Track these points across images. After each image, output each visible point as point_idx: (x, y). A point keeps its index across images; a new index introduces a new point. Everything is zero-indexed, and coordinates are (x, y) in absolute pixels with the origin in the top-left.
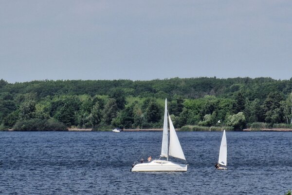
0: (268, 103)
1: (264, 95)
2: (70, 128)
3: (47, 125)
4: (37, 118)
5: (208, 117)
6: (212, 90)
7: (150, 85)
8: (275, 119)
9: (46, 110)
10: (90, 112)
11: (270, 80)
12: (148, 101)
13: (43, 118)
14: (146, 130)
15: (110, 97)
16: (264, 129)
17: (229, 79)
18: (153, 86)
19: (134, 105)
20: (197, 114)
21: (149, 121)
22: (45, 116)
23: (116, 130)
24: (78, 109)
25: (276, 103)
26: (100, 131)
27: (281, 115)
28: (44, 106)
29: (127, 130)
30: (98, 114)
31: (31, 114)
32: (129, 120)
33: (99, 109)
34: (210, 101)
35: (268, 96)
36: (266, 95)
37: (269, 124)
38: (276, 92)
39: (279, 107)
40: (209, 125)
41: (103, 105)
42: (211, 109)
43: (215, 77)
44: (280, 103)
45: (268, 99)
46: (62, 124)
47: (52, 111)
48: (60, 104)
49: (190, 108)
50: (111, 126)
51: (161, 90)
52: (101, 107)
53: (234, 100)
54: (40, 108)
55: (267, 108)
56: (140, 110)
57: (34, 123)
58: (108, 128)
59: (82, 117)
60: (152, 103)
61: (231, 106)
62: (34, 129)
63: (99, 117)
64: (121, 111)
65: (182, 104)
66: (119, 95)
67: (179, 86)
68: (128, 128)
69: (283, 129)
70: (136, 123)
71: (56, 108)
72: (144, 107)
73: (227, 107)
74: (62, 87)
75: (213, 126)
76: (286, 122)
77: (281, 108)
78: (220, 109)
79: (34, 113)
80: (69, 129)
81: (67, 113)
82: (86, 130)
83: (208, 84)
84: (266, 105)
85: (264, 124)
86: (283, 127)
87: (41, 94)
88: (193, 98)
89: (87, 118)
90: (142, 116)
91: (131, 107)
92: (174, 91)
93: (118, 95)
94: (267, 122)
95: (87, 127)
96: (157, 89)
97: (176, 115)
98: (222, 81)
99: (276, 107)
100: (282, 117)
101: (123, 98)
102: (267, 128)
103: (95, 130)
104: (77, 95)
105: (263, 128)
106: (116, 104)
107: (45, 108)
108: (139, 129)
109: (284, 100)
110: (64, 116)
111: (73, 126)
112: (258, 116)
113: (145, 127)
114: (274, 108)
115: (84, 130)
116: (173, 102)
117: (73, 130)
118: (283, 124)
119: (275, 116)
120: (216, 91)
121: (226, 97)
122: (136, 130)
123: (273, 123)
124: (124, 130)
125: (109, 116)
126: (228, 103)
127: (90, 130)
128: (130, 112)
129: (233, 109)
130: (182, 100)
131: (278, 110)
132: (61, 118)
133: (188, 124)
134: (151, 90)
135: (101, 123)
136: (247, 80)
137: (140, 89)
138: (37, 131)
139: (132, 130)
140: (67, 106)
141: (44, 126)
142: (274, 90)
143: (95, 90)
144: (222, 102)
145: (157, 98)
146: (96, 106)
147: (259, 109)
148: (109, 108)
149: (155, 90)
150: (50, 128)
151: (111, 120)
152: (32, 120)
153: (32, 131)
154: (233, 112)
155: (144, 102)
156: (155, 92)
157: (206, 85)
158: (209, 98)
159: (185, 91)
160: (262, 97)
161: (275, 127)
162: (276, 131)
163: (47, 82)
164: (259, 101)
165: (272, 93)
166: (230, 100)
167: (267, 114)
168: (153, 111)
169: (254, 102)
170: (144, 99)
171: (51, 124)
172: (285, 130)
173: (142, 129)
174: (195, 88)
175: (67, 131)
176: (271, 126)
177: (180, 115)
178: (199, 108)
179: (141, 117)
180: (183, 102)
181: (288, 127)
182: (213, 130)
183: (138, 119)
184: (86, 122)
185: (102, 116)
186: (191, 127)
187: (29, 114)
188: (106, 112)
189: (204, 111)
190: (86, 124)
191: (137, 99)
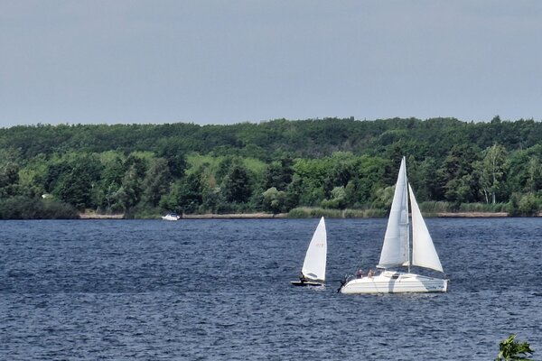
0: (450, 165)
1: (442, 149)
2: (83, 212)
3: (40, 208)
4: (21, 194)
5: (339, 192)
6: (347, 142)
7: (231, 134)
8: (464, 196)
9: (38, 180)
10: (119, 183)
11: (455, 122)
12: (228, 162)
13: (33, 195)
14: (225, 216)
15: (157, 156)
16: (444, 214)
17: (377, 121)
18: (238, 135)
19: (201, 169)
20: (318, 186)
21: (230, 200)
22: (35, 191)
23: (169, 217)
24: (98, 179)
25: (464, 165)
26: (139, 218)
27: (475, 187)
28: (33, 173)
29: (189, 216)
30: (134, 188)
31: (9, 189)
32: (193, 197)
33: (136, 178)
34: (342, 163)
35: (451, 152)
36: (446, 150)
37: (453, 205)
38: (464, 146)
39: (470, 171)
40: (341, 206)
41: (144, 169)
42: (344, 177)
43: (353, 118)
44: (473, 165)
45: (450, 158)
46: (68, 207)
47: (50, 181)
48: (64, 170)
49: (307, 175)
50: (159, 208)
51: (251, 141)
52: (141, 173)
53: (387, 161)
54: (26, 177)
55: (448, 175)
56: (212, 180)
57: (15, 205)
58: (154, 213)
59: (106, 192)
60: (235, 166)
61: (382, 171)
62: (16, 216)
63: (137, 193)
64: (178, 181)
65: (292, 168)
66: (175, 151)
67: (285, 134)
68: (192, 213)
69: (479, 214)
70: (206, 202)
71: (56, 177)
72: (221, 173)
73: (374, 174)
74: (68, 137)
75: (349, 208)
76: (485, 202)
77: (475, 175)
78: (361, 177)
79: (15, 185)
80: (82, 216)
81: (77, 186)
82: (113, 217)
83: (339, 130)
84: (446, 169)
85: (443, 204)
86: (478, 210)
87: (29, 150)
88: (312, 157)
89: (115, 194)
90: (218, 189)
91: (197, 173)
92: (275, 144)
93: (171, 151)
94: (449, 200)
95: (115, 211)
96: (245, 140)
97: (279, 189)
98: (364, 125)
99: (466, 172)
100: (477, 191)
101: (182, 157)
102: (448, 211)
103: (130, 217)
104: (96, 151)
105: (441, 211)
106: (167, 169)
107: (36, 177)
108: (211, 215)
109: (481, 160)
110: (72, 192)
111: (88, 210)
112: (432, 189)
113: (222, 210)
114: (461, 175)
115: (110, 216)
116: (274, 163)
117: (88, 216)
118: (478, 205)
119: (462, 190)
120: (353, 142)
121: (372, 155)
122: (206, 216)
123: (461, 201)
124: (184, 215)
125: (156, 190)
126: (376, 166)
127: (121, 216)
128: (195, 183)
129: (386, 176)
130: (291, 161)
131: (469, 178)
132: (67, 194)
133: (303, 204)
134: (233, 142)
135: (141, 205)
136: (411, 123)
137: (214, 140)
138: (22, 219)
139: (199, 216)
140: (78, 173)
141: (34, 210)
142: (461, 141)
143: (130, 143)
144: (364, 164)
145: (245, 157)
146: (131, 173)
147: (434, 176)
148: (155, 176)
149: (241, 142)
150: (45, 215)
151: (159, 199)
152: (12, 199)
153: (11, 218)
154: (386, 182)
155: (220, 164)
156: (241, 145)
157: (335, 132)
158: (342, 157)
159: (297, 144)
160: (439, 155)
161: (464, 210)
162: (464, 217)
163: (41, 128)
164: (433, 161)
165: (456, 148)
166: (380, 160)
167: (449, 185)
168: (238, 181)
169: (425, 164)
170: (221, 159)
171: (47, 206)
172: (482, 214)
173: (215, 215)
174: (314, 138)
175: (78, 218)
176: (457, 208)
177: (288, 188)
178: (323, 175)
179: (215, 192)
180: (292, 164)
181: (488, 210)
182: (349, 216)
183: (210, 197)
184: (113, 203)
185: (141, 191)
186: (308, 210)
187: (7, 187)
188: (149, 184)
189: (332, 180)
190: (113, 205)
191: (207, 159)
